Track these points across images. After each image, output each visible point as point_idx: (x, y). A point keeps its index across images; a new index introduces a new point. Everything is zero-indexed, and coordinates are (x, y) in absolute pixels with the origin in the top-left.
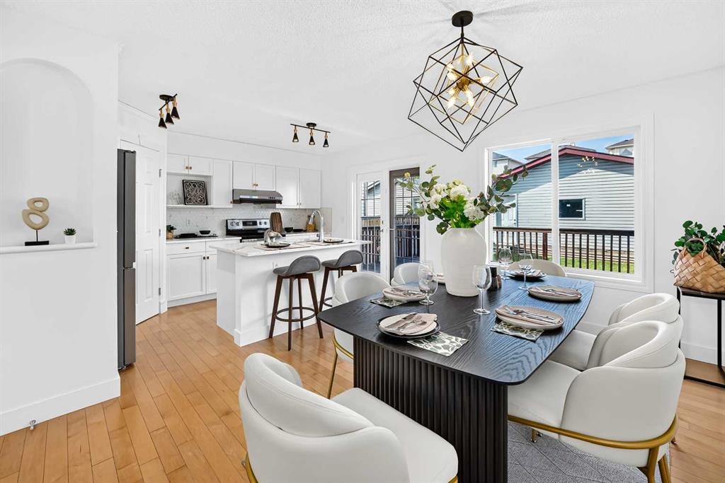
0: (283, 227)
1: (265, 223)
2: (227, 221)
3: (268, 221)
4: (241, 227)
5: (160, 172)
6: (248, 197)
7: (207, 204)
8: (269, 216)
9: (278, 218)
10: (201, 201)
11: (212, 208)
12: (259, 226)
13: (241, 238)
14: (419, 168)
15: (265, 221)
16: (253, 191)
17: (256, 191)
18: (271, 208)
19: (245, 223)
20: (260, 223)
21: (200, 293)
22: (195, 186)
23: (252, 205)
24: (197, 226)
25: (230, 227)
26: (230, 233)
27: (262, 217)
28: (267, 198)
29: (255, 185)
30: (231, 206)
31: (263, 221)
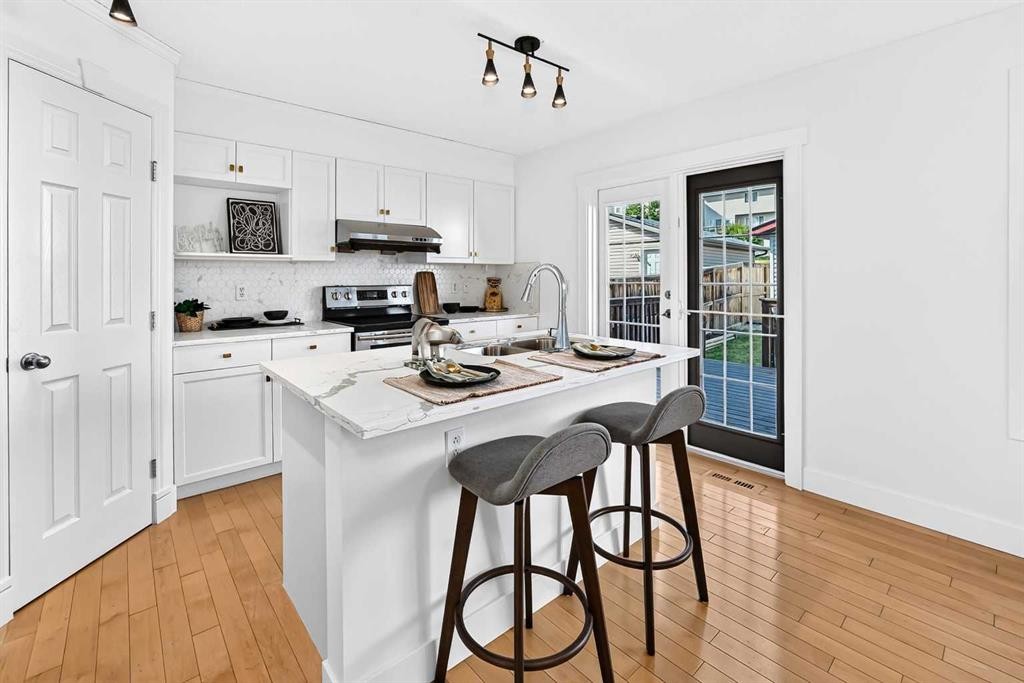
0: (441, 302)
1: (404, 294)
2: (324, 288)
3: (409, 290)
4: (355, 303)
5: (153, 170)
6: (369, 236)
7: (280, 252)
8: (411, 280)
9: (429, 283)
10: (267, 245)
11: (292, 262)
12: (391, 301)
13: (352, 329)
14: (780, 162)
15: (406, 289)
16: (379, 224)
17: (385, 225)
18: (415, 262)
19: (362, 295)
20: (394, 294)
21: (261, 460)
22: (253, 211)
23: (375, 256)
24: (260, 301)
25: (331, 304)
26: (331, 316)
27: (397, 280)
28: (409, 239)
29: (382, 212)
30: (332, 256)
31: (400, 290)
